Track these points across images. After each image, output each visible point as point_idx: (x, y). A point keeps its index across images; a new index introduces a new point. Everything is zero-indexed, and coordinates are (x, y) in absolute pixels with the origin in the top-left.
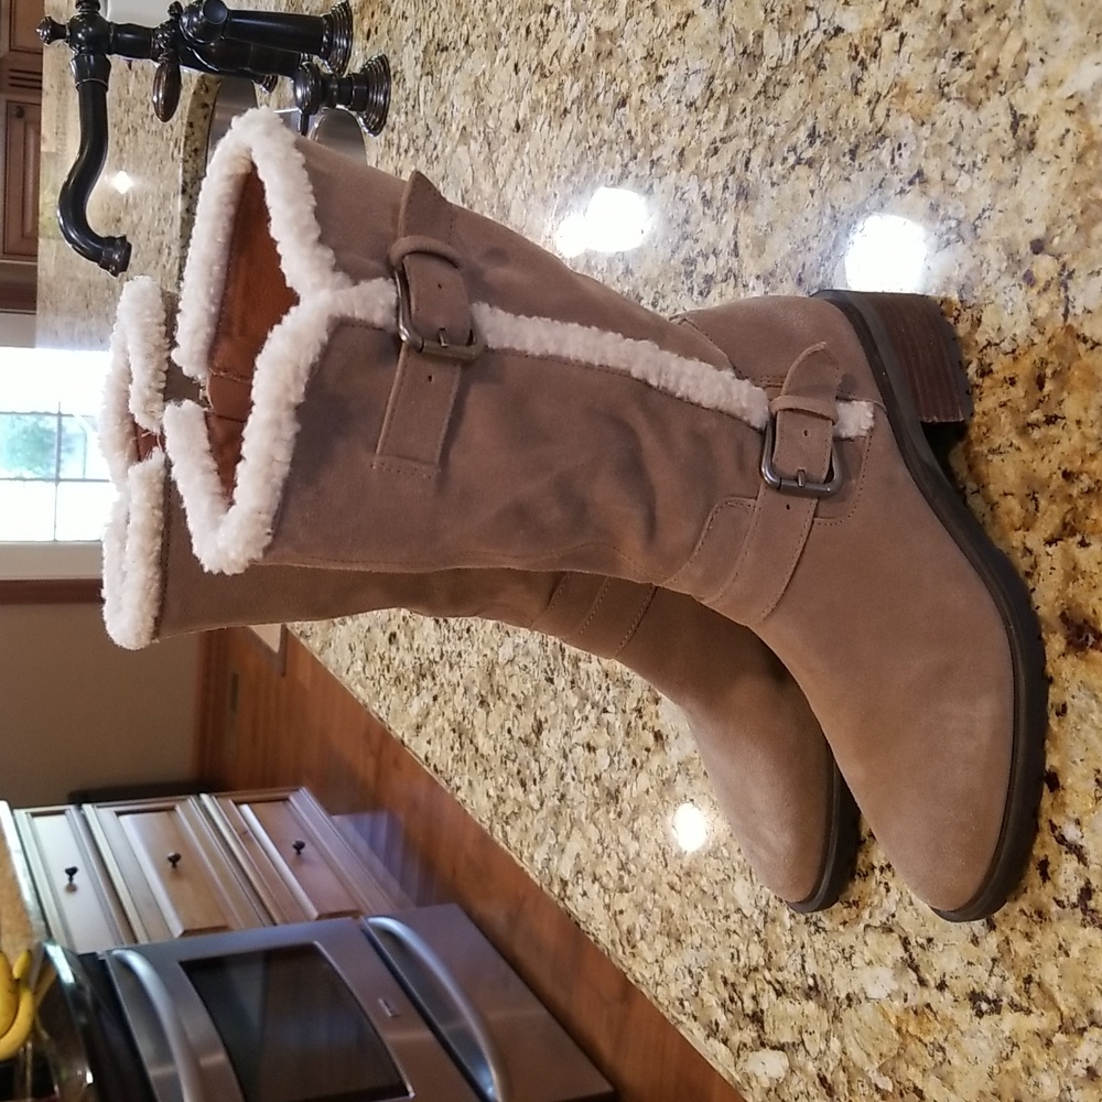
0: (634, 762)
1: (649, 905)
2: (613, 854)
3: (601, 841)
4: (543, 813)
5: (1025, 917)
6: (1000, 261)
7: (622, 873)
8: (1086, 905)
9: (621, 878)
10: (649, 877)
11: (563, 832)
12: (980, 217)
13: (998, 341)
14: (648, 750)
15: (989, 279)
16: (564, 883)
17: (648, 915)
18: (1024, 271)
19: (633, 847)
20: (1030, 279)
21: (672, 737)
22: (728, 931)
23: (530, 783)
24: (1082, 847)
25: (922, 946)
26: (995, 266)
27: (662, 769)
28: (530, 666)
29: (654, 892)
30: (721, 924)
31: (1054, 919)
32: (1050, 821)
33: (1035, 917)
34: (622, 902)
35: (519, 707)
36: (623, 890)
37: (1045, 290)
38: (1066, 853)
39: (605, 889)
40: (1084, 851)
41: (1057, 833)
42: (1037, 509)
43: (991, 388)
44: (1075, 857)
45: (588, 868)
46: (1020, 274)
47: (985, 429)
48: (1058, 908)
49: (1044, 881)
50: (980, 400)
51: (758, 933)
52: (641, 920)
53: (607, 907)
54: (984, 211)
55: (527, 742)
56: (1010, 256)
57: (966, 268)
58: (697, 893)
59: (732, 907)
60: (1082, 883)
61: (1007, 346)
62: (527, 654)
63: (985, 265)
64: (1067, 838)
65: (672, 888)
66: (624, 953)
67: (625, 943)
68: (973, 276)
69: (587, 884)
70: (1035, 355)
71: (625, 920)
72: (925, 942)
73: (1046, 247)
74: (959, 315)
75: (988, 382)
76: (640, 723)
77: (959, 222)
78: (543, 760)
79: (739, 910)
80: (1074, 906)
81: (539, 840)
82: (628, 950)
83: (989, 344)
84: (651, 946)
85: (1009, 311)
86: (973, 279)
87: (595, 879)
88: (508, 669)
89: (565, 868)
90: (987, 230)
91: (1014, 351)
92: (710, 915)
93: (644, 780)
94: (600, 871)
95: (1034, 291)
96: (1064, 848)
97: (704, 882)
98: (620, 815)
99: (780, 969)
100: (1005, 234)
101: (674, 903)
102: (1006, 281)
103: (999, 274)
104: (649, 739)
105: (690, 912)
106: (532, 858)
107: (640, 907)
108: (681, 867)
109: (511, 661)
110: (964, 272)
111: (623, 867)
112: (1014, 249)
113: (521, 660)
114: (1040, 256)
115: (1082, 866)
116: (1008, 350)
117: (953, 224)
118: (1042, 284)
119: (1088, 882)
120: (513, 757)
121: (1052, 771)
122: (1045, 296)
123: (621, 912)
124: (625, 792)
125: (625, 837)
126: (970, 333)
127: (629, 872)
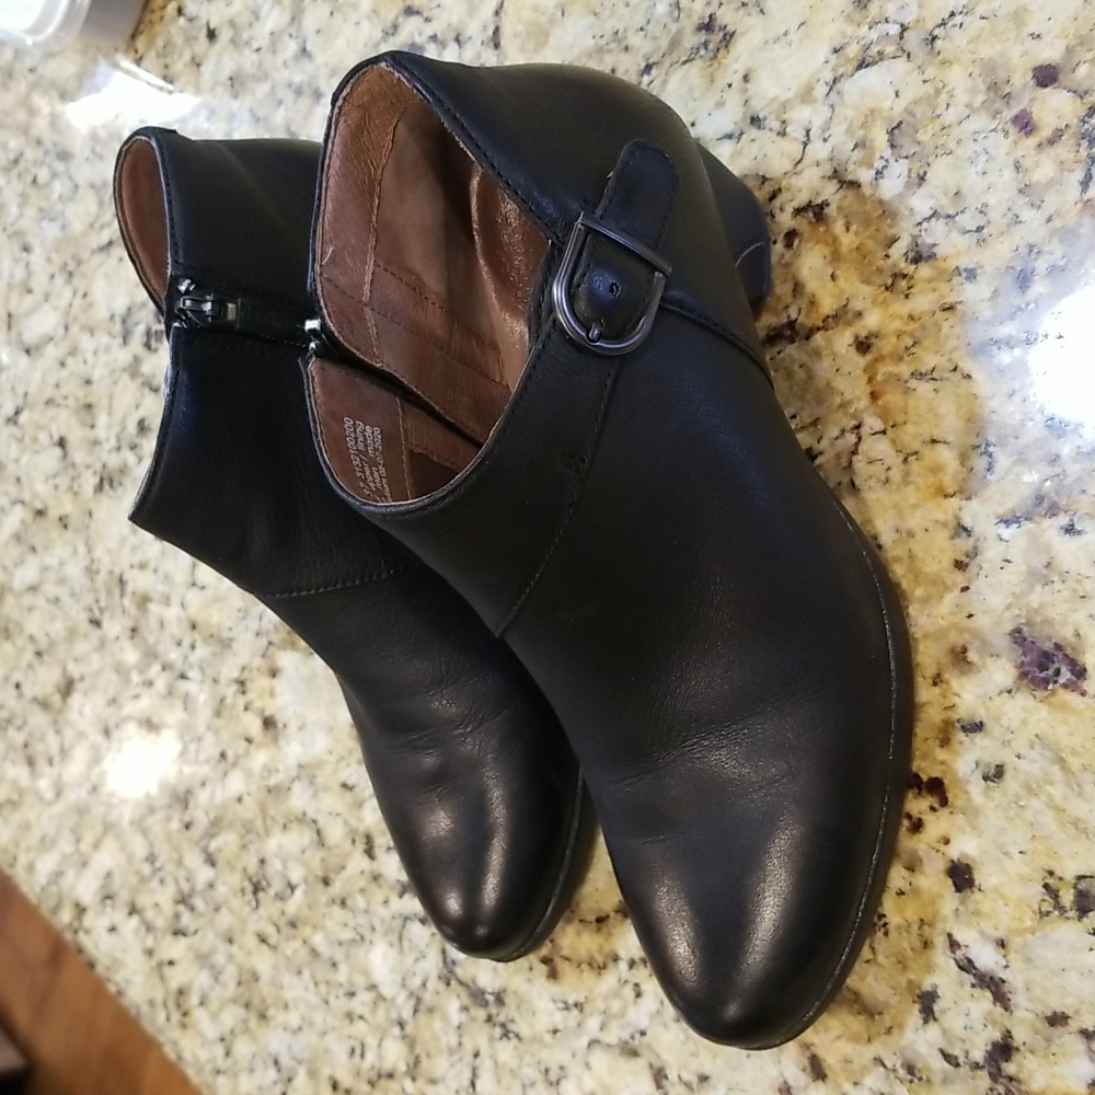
0: (223, 755)
1: (220, 959)
2: (169, 880)
3: (151, 858)
4: (59, 808)
5: (882, 1069)
6: (973, 91)
7: (181, 908)
8: (999, 1069)
9: (177, 916)
10: (225, 920)
11: (88, 839)
12: (943, 24)
13: (951, 212)
14: (249, 740)
15: (949, 117)
16: (81, 910)
17: (216, 974)
18: (1015, 111)
19: (204, 874)
20: (1025, 124)
21: (293, 727)
22: (350, 1016)
23: (41, 764)
24: (1003, 982)
25: (688, 1085)
26: (961, 98)
27: (269, 770)
28: (66, 600)
29: (230, 941)
30: (340, 1003)
31: (936, 1079)
32: (950, 936)
33: (902, 1072)
34: (175, 948)
35: (39, 654)
36: (178, 932)
37: (1051, 142)
38: (973, 986)
39: (149, 928)
40: (1006, 988)
41: (959, 954)
42: (989, 469)
43: (930, 281)
44: (988, 994)
45: (124, 895)
46: (1009, 114)
47: (909, 342)
48: (946, 1065)
49: (926, 1022)
50: (907, 296)
51: (401, 1025)
52: (202, 979)
53: (150, 953)
54: (952, 14)
55: (44, 705)
56: (993, 87)
57: (908, 95)
58: (304, 954)
59: (360, 981)
60: (997, 1036)
61: (968, 220)
62: (62, 581)
63: (943, 97)
64: (977, 965)
65: (263, 940)
66: (168, 1019)
67: (172, 1006)
68: (918, 110)
69: (118, 915)
70: (1019, 237)
71: (176, 977)
72: (694, 1080)
73: (1061, 76)
74: (885, 167)
75: (924, 271)
76: (241, 701)
77: (904, 28)
78: (69, 734)
79: (372, 987)
80: (976, 1066)
81: (46, 843)
82: (176, 1017)
83: (935, 214)
84: (215, 1017)
85: (980, 168)
86: (919, 115)
87: (133, 910)
88: (28, 599)
89: (86, 888)
90: (954, 42)
91: (979, 229)
92: (323, 988)
93: (236, 783)
94: (144, 901)
95: (1032, 141)
96: (969, 979)
97: (318, 940)
98: (187, 826)
99: (433, 1082)
100: (986, 52)
101: (263, 962)
102: (981, 122)
103: (967, 112)
104: (254, 725)
105: (287, 979)
106: (31, 868)
107: (203, 959)
108: (283, 913)
109: (33, 589)
110: (901, 104)
111: (184, 900)
112: (1002, 75)
113: (51, 589)
114: (1048, 89)
115: (999, 1009)
116: (968, 228)
117: (894, 29)
118: (1046, 132)
119: (1008, 1034)
120: (18, 722)
121: (965, 862)
122: (1052, 152)
123: (171, 963)
124: (202, 797)
125: (194, 860)
126: (901, 196)
127: (192, 909)
